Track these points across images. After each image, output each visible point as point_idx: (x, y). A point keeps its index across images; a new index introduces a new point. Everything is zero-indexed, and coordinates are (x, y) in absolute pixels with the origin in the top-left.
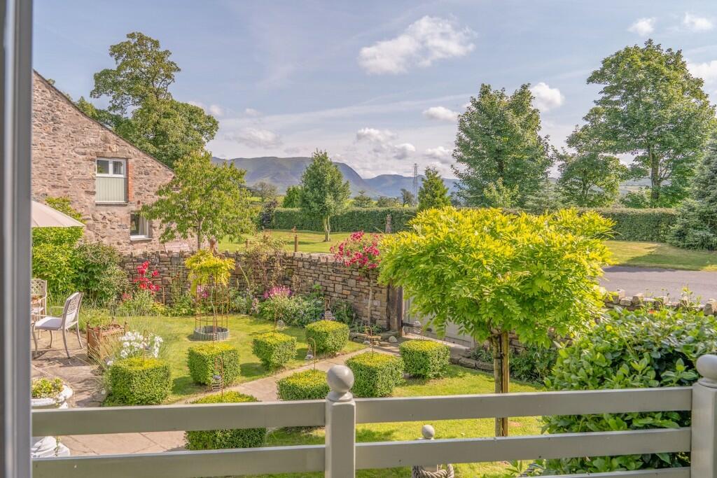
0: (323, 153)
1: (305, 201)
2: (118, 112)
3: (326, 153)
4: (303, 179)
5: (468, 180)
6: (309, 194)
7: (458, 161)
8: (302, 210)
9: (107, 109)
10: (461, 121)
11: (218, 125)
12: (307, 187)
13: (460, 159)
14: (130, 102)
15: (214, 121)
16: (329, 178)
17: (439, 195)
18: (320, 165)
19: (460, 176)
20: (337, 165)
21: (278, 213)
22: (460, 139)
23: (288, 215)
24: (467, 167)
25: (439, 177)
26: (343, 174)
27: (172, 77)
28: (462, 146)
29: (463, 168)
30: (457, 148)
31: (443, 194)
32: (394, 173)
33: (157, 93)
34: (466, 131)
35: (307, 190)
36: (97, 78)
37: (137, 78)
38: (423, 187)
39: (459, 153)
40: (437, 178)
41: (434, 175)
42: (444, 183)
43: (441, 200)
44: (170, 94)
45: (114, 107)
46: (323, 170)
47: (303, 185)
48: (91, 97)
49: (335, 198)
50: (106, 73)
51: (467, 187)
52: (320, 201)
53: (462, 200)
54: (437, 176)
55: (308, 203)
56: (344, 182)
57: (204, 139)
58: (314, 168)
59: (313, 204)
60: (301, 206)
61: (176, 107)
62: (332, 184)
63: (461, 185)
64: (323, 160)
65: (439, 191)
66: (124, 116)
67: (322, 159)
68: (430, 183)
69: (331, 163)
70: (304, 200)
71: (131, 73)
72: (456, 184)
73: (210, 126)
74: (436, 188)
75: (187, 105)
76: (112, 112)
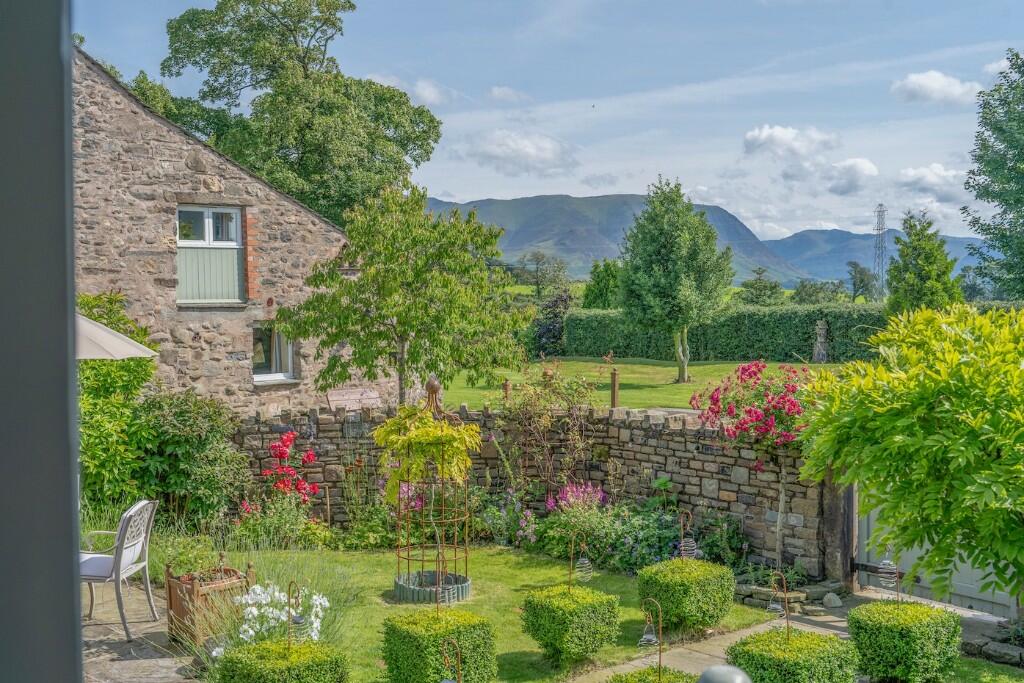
0: (672, 186)
1: (633, 294)
2: (220, 104)
3: (678, 186)
4: (629, 245)
5: (1002, 238)
6: (642, 278)
7: (978, 196)
8: (626, 314)
9: (196, 97)
10: (986, 105)
11: (442, 128)
12: (638, 262)
13: (984, 193)
14: (247, 80)
15: (432, 120)
16: (684, 239)
17: (934, 274)
18: (666, 212)
19: (985, 229)
20: (703, 211)
21: (575, 322)
22: (984, 144)
23: (595, 324)
24: (999, 210)
25: (936, 234)
26: (716, 232)
27: (339, 24)
28: (988, 163)
29: (989, 211)
30: (975, 166)
31: (944, 273)
32: (830, 226)
33: (304, 59)
34: (998, 129)
35: (637, 269)
36: (175, 29)
37: (261, 26)
38: (897, 258)
39: (982, 179)
40: (930, 237)
41: (924, 229)
42: (946, 248)
43: (939, 286)
44: (332, 60)
45: (213, 93)
46: (671, 224)
47: (628, 257)
48: (163, 74)
49: (700, 287)
50: (193, 18)
51: (998, 255)
52: (666, 293)
53: (988, 286)
54: (930, 231)
55: (639, 297)
56: (719, 249)
57: (408, 159)
58: (653, 219)
59: (650, 299)
60: (624, 304)
61: (346, 89)
62: (693, 254)
63: (984, 250)
64: (673, 201)
65: (935, 267)
66: (234, 111)
67: (669, 198)
68: (915, 249)
69: (689, 207)
70: (632, 291)
71: (247, 18)
72: (973, 250)
73: (422, 132)
74: (927, 258)
75: (371, 83)
76: (207, 104)
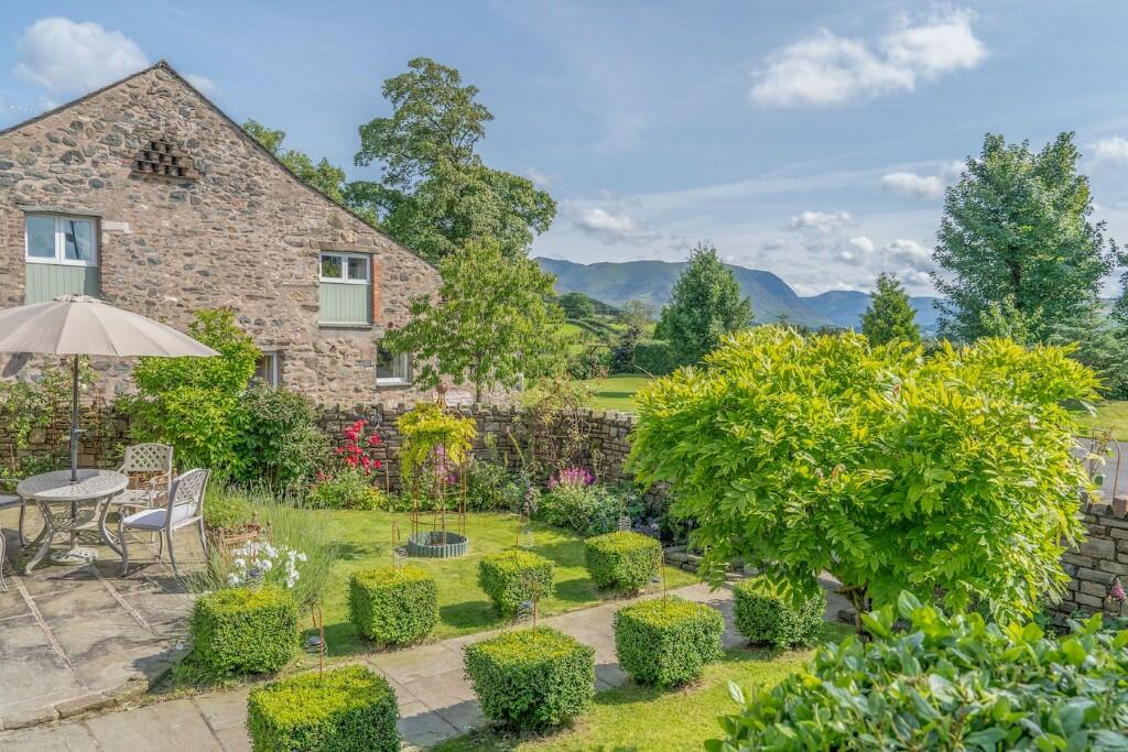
0: (709, 250)
1: (678, 330)
2: (398, 187)
3: (713, 251)
4: (676, 293)
5: (958, 296)
6: (684, 318)
7: (943, 265)
8: (672, 344)
9: (379, 181)
10: (952, 199)
11: (557, 208)
12: (683, 305)
13: (947, 263)
14: (416, 169)
15: (549, 201)
16: (716, 289)
17: (899, 321)
18: (704, 269)
19: (947, 289)
20: (732, 270)
21: (641, 348)
22: (948, 229)
23: (655, 351)
24: (957, 276)
25: (902, 290)
26: (740, 284)
27: (481, 130)
28: (949, 241)
29: (951, 278)
30: (942, 244)
31: (907, 320)
33: (456, 155)
34: (958, 216)
35: (680, 311)
36: (365, 132)
37: (426, 131)
38: (872, 308)
39: (948, 253)
40: (897, 294)
41: (893, 287)
42: (909, 303)
43: (902, 329)
44: (477, 156)
45: (392, 179)
46: (707, 278)
47: (675, 302)
48: (356, 164)
49: (726, 325)
50: (377, 125)
51: (957, 309)
52: (701, 329)
53: (956, 333)
54: (898, 289)
55: (682, 331)
56: (741, 298)
57: (531, 230)
58: (694, 274)
59: (689, 333)
60: (671, 336)
61: (485, 178)
62: (722, 301)
63: (945, 305)
64: (709, 262)
65: (900, 316)
66: (407, 192)
67: (706, 260)
68: (885, 301)
69: (721, 267)
70: (677, 327)
71: (416, 124)
72: (937, 304)
73: (542, 211)
74: (894, 309)
75: (507, 174)
76: (388, 187)
